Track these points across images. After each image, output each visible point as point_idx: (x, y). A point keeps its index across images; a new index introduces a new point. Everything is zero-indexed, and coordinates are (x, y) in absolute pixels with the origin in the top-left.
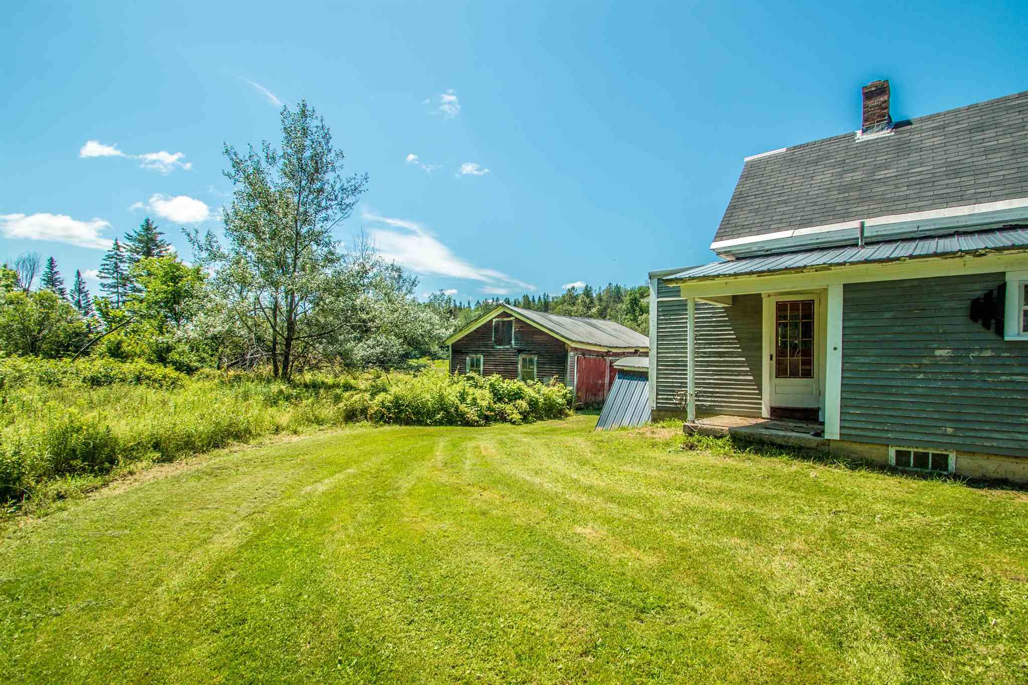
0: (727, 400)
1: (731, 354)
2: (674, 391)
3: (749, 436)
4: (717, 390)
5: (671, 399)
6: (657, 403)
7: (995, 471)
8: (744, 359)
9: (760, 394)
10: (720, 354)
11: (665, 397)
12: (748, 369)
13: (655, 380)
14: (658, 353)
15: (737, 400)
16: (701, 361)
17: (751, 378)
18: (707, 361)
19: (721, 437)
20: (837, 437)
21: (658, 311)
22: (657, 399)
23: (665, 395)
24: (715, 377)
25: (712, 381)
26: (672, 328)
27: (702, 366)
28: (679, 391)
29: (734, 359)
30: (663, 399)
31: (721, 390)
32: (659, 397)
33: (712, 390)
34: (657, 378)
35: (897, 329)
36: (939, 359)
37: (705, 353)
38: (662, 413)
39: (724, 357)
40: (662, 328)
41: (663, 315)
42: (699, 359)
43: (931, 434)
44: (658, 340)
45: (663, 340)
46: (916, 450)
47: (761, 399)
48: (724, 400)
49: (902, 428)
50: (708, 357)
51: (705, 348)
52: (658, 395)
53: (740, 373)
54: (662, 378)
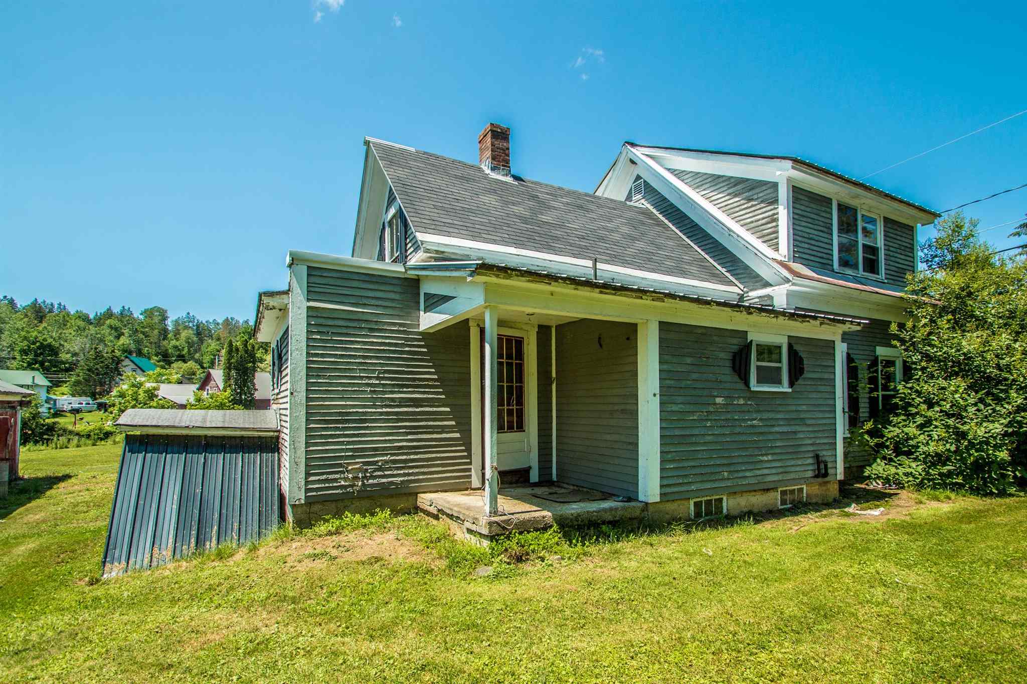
0: (426, 470)
1: (430, 402)
2: (340, 465)
3: (577, 518)
4: (412, 457)
5: (335, 480)
6: (307, 490)
7: (746, 506)
8: (448, 409)
9: (469, 456)
10: (416, 403)
11: (324, 477)
12: (453, 423)
13: (303, 449)
14: (308, 399)
15: (440, 469)
16: (387, 413)
17: (458, 435)
18: (397, 413)
19: (545, 528)
20: (658, 500)
21: (309, 324)
22: (307, 483)
23: (323, 474)
24: (409, 437)
25: (405, 444)
26: (335, 356)
27: (388, 421)
28: (348, 464)
29: (435, 409)
30: (319, 481)
31: (418, 456)
32: (312, 478)
33: (404, 457)
34: (307, 444)
35: (694, 376)
36: (718, 406)
37: (393, 400)
38: (316, 508)
39: (422, 406)
40: (317, 355)
41: (319, 333)
42: (384, 410)
43: (716, 480)
44: (308, 376)
45: (318, 376)
46: (706, 499)
47: (470, 463)
48: (422, 470)
49: (699, 478)
50: (398, 406)
51: (392, 392)
52: (308, 474)
53: (443, 429)
54: (316, 444)
